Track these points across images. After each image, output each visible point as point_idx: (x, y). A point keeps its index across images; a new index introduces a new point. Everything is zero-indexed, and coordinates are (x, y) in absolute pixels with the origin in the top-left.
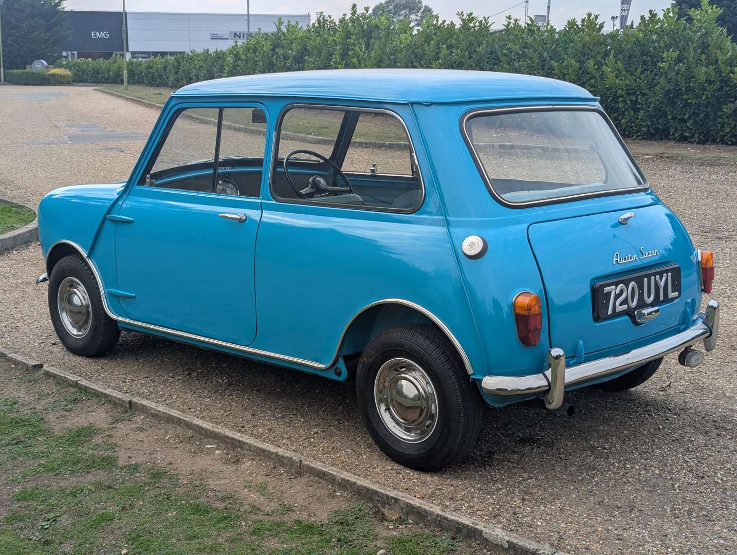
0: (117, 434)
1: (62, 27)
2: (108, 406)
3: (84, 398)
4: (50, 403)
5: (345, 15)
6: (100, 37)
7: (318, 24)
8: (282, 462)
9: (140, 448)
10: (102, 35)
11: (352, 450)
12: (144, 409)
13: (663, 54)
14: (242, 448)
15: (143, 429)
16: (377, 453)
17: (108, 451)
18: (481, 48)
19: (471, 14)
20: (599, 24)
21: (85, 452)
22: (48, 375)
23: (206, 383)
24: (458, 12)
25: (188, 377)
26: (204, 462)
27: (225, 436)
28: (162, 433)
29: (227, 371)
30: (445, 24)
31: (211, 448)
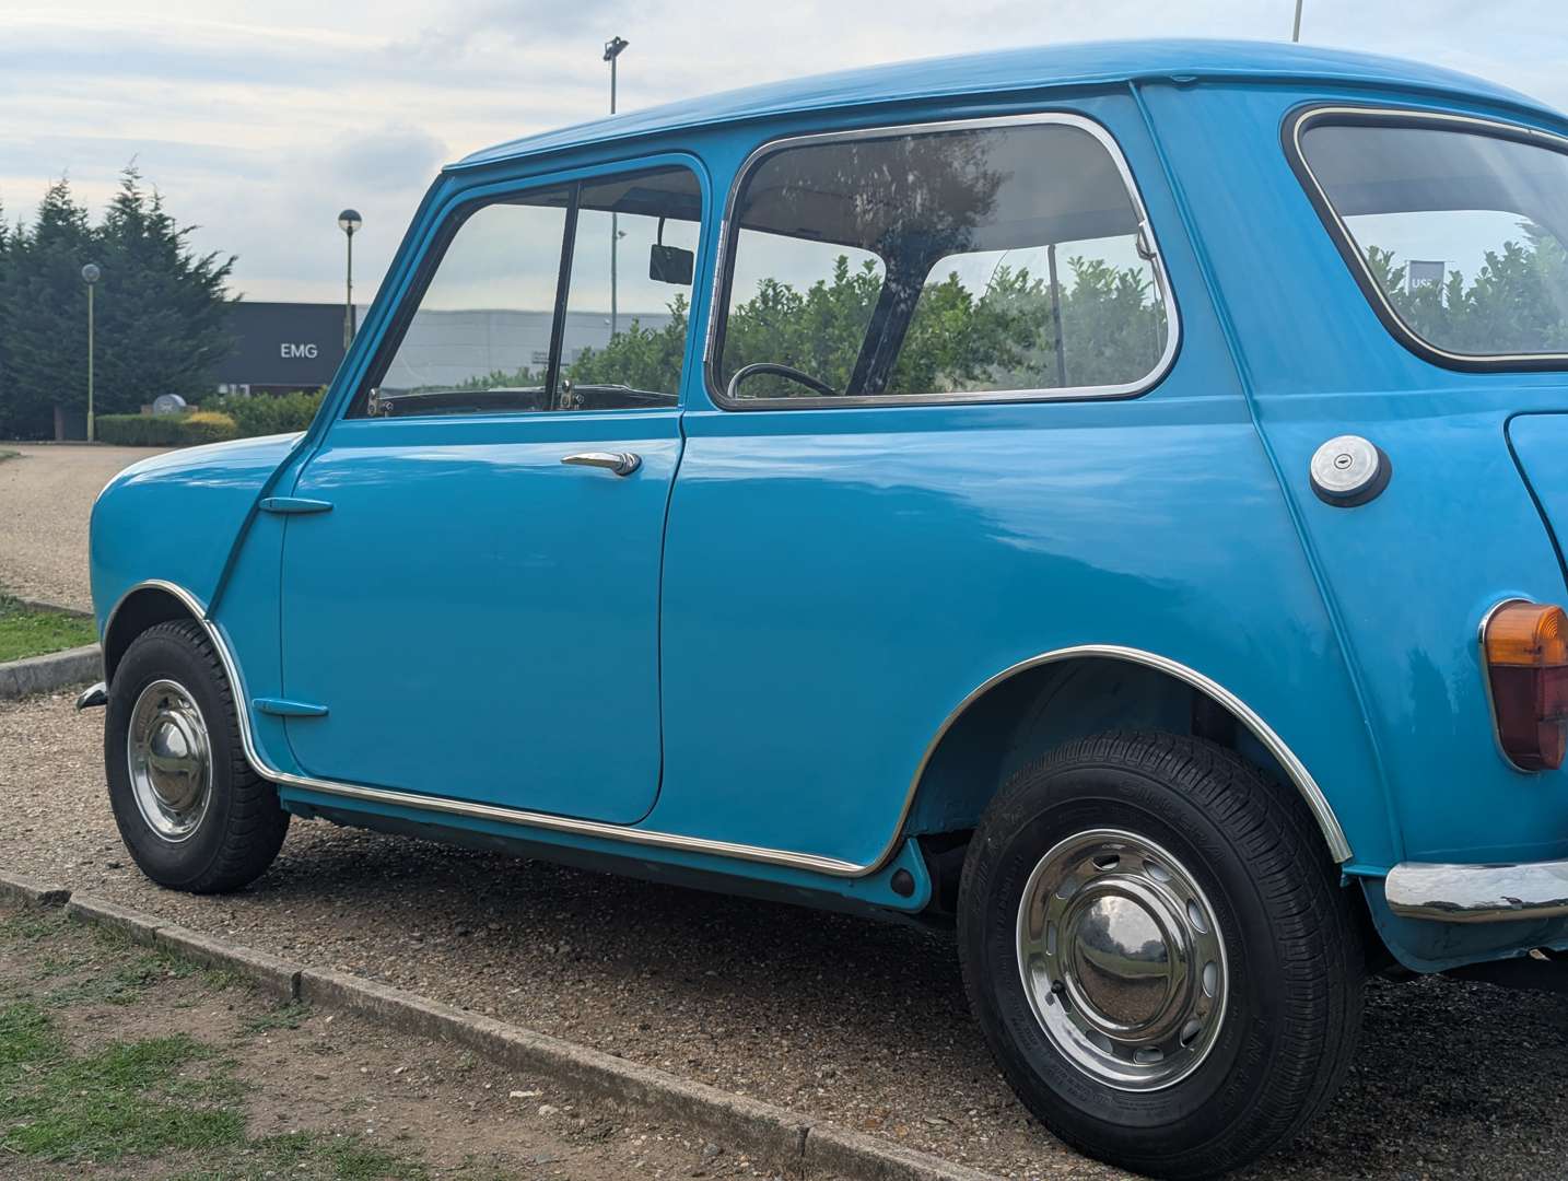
0: (255, 1060)
1: (220, 329)
2: (235, 993)
3: (172, 973)
4: (76, 984)
5: (822, 283)
6: (298, 355)
7: (763, 302)
8: (745, 1136)
9: (318, 1096)
10: (303, 350)
11: (945, 1119)
12: (335, 997)
13: (1545, 328)
14: (621, 1100)
15: (330, 1048)
16: (1018, 1130)
17: (222, 1102)
18: (1124, 333)
19: (1100, 263)
20: (1393, 270)
21: (155, 1100)
22: (82, 917)
23: (511, 954)
24: (1072, 258)
25: (462, 939)
26: (502, 1137)
27: (568, 1062)
28: (382, 1058)
29: (568, 929)
30: (1042, 287)
31: (527, 1098)
